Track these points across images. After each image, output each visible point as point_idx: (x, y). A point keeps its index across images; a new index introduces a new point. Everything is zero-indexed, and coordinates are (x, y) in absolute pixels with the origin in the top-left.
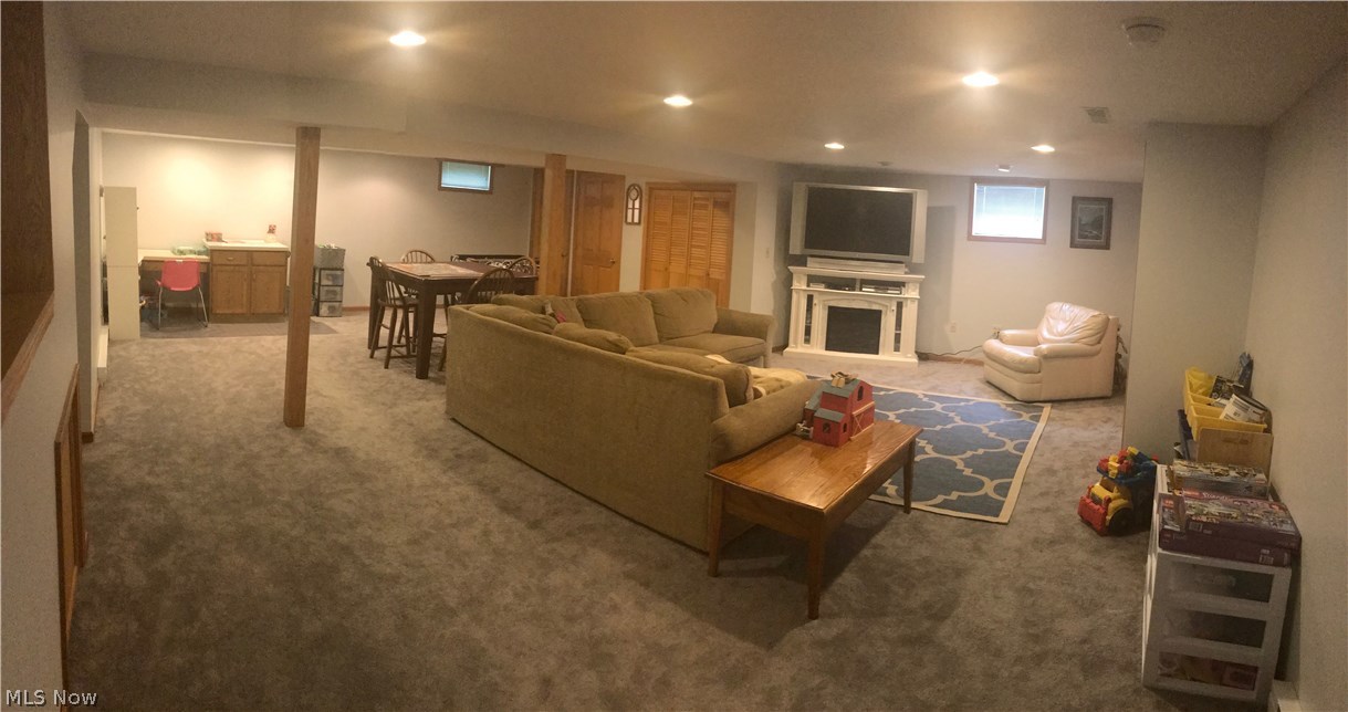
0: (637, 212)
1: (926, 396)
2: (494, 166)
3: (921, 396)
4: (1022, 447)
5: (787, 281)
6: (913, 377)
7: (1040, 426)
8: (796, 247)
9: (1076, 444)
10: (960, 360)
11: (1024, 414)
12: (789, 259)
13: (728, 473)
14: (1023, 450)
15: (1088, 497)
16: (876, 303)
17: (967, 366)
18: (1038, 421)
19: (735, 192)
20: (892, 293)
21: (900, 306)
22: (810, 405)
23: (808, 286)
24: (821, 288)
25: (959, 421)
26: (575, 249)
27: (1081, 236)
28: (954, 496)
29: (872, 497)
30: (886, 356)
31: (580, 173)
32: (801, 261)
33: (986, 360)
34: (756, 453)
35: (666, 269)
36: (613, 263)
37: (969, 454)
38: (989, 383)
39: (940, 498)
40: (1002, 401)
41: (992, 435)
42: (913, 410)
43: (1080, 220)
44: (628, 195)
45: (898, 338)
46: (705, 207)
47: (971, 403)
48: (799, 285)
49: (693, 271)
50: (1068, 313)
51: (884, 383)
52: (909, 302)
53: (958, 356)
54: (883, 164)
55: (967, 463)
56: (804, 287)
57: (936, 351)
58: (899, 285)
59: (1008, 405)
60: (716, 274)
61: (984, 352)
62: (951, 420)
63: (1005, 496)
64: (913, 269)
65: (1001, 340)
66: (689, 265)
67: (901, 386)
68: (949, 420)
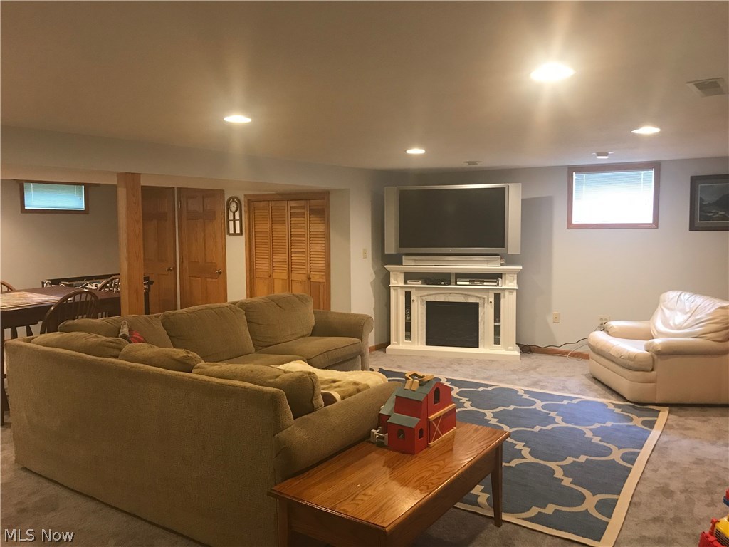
0: (238, 223)
1: (526, 392)
2: (88, 187)
3: (521, 393)
4: (631, 458)
5: (385, 280)
6: (514, 371)
7: (655, 434)
8: (391, 247)
9: (699, 462)
10: (564, 353)
11: (635, 417)
12: (384, 259)
13: (290, 489)
14: (632, 462)
15: (712, 534)
16: (473, 296)
17: (574, 360)
18: (652, 427)
19: (328, 199)
20: (488, 285)
21: (498, 297)
22: (385, 410)
23: (405, 282)
24: (418, 284)
25: (560, 422)
26: (181, 263)
27: (703, 218)
28: (550, 509)
29: (458, 505)
30: (487, 348)
31: (179, 189)
32: (397, 260)
33: (592, 354)
34: (325, 464)
35: (270, 276)
36: (219, 273)
37: (570, 460)
38: (596, 380)
39: (534, 511)
40: (610, 401)
41: (596, 440)
42: (511, 407)
43: (702, 200)
44: (228, 208)
45: (497, 330)
46: (303, 215)
47: (575, 401)
48: (397, 282)
49: (295, 277)
50: (687, 304)
51: (484, 378)
52: (507, 293)
53: (560, 349)
54: (470, 163)
55: (567, 471)
56: (402, 285)
57: (541, 343)
58: (496, 277)
59: (617, 406)
60: (317, 277)
61: (589, 345)
62: (553, 421)
63: (610, 516)
64: (509, 260)
65: (607, 332)
66: (291, 271)
67: (501, 381)
68: (547, 419)
